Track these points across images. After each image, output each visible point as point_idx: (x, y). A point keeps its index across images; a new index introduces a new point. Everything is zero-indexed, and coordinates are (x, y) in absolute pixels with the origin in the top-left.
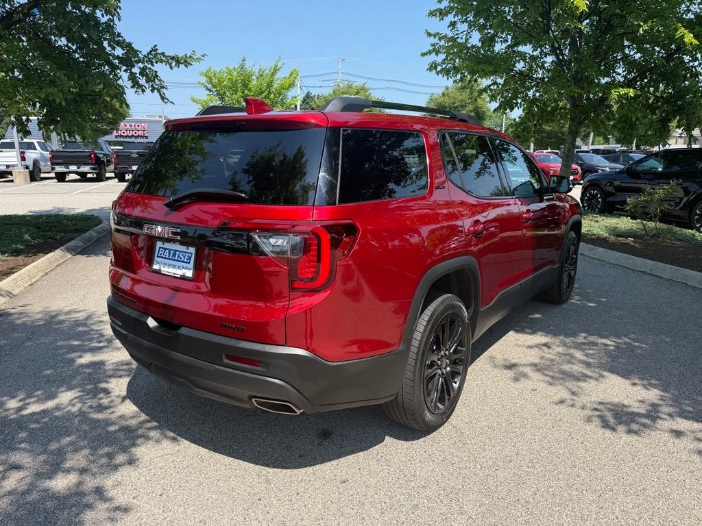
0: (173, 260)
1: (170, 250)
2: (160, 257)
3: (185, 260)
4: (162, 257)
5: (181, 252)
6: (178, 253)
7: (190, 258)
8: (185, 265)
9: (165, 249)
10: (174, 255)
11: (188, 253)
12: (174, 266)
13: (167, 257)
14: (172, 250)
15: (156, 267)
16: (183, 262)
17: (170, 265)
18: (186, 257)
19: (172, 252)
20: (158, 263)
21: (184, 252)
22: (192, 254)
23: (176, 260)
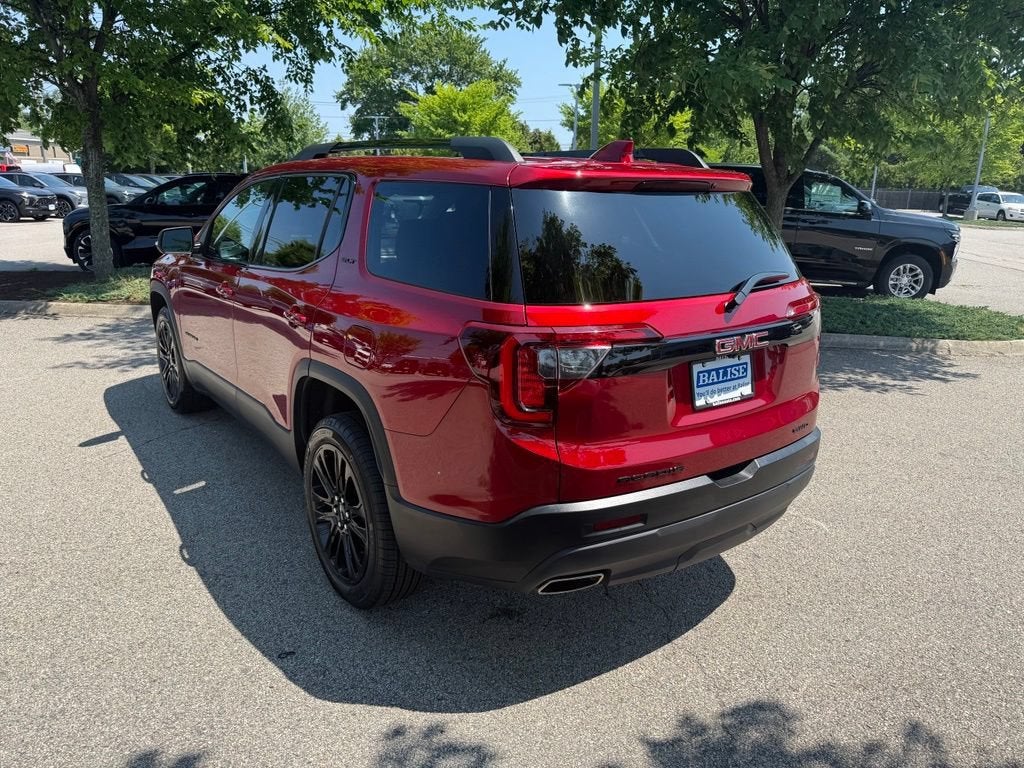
0: (726, 381)
1: (717, 370)
2: (702, 386)
3: (741, 375)
4: (708, 385)
5: (732, 366)
6: (729, 370)
7: (746, 370)
8: (741, 381)
9: (709, 372)
10: (725, 374)
11: (741, 364)
12: (727, 390)
13: (716, 380)
14: (720, 368)
15: (700, 403)
16: (739, 378)
17: (720, 391)
18: (741, 371)
19: (721, 371)
20: (701, 395)
21: (738, 365)
22: (746, 363)
23: (730, 380)
